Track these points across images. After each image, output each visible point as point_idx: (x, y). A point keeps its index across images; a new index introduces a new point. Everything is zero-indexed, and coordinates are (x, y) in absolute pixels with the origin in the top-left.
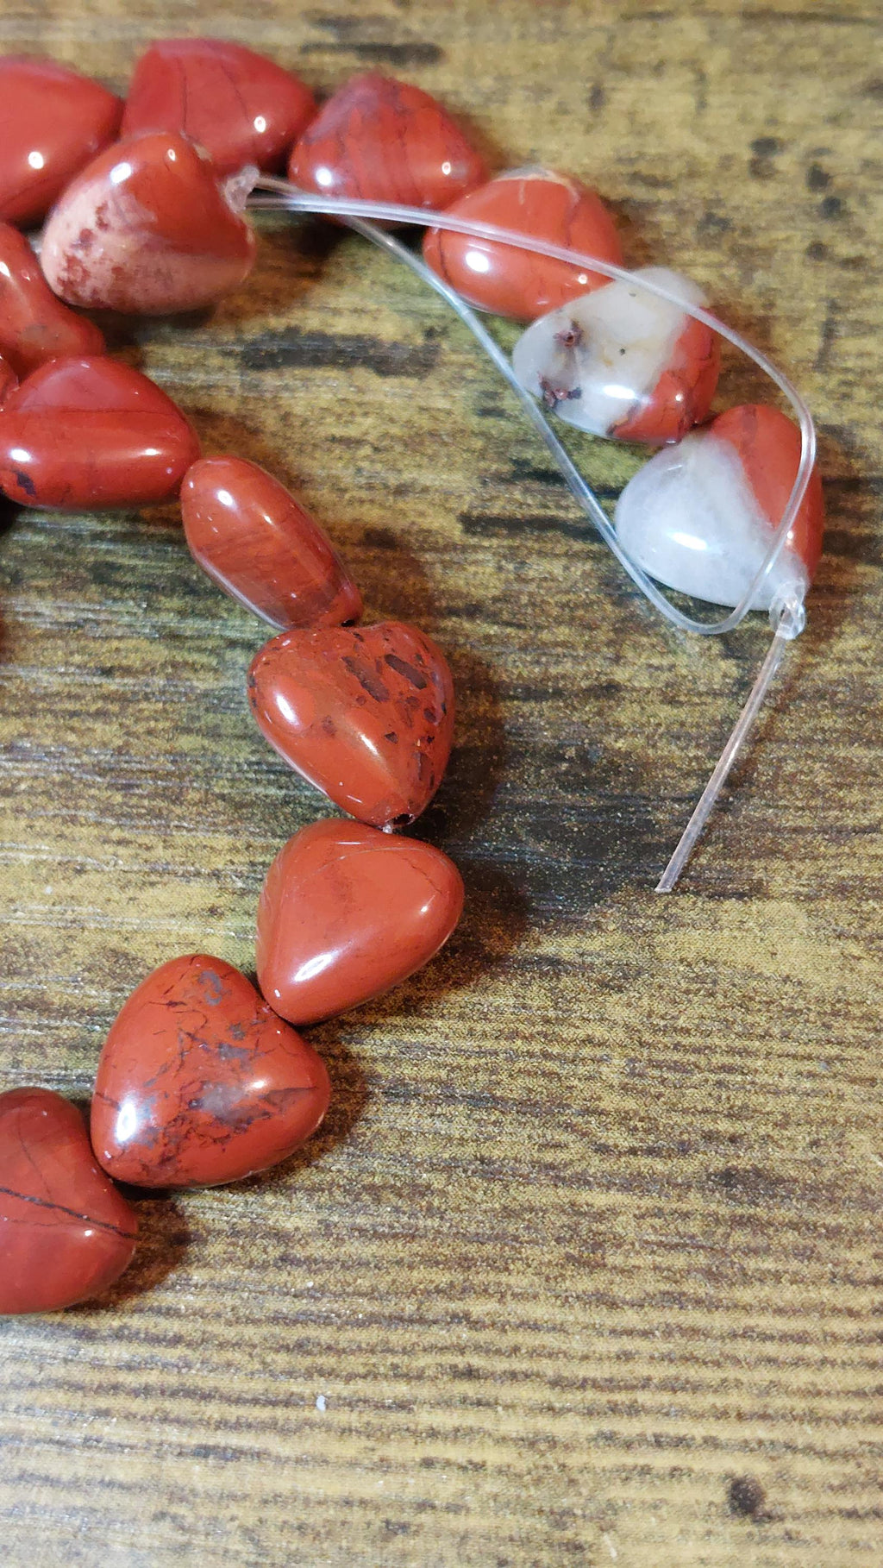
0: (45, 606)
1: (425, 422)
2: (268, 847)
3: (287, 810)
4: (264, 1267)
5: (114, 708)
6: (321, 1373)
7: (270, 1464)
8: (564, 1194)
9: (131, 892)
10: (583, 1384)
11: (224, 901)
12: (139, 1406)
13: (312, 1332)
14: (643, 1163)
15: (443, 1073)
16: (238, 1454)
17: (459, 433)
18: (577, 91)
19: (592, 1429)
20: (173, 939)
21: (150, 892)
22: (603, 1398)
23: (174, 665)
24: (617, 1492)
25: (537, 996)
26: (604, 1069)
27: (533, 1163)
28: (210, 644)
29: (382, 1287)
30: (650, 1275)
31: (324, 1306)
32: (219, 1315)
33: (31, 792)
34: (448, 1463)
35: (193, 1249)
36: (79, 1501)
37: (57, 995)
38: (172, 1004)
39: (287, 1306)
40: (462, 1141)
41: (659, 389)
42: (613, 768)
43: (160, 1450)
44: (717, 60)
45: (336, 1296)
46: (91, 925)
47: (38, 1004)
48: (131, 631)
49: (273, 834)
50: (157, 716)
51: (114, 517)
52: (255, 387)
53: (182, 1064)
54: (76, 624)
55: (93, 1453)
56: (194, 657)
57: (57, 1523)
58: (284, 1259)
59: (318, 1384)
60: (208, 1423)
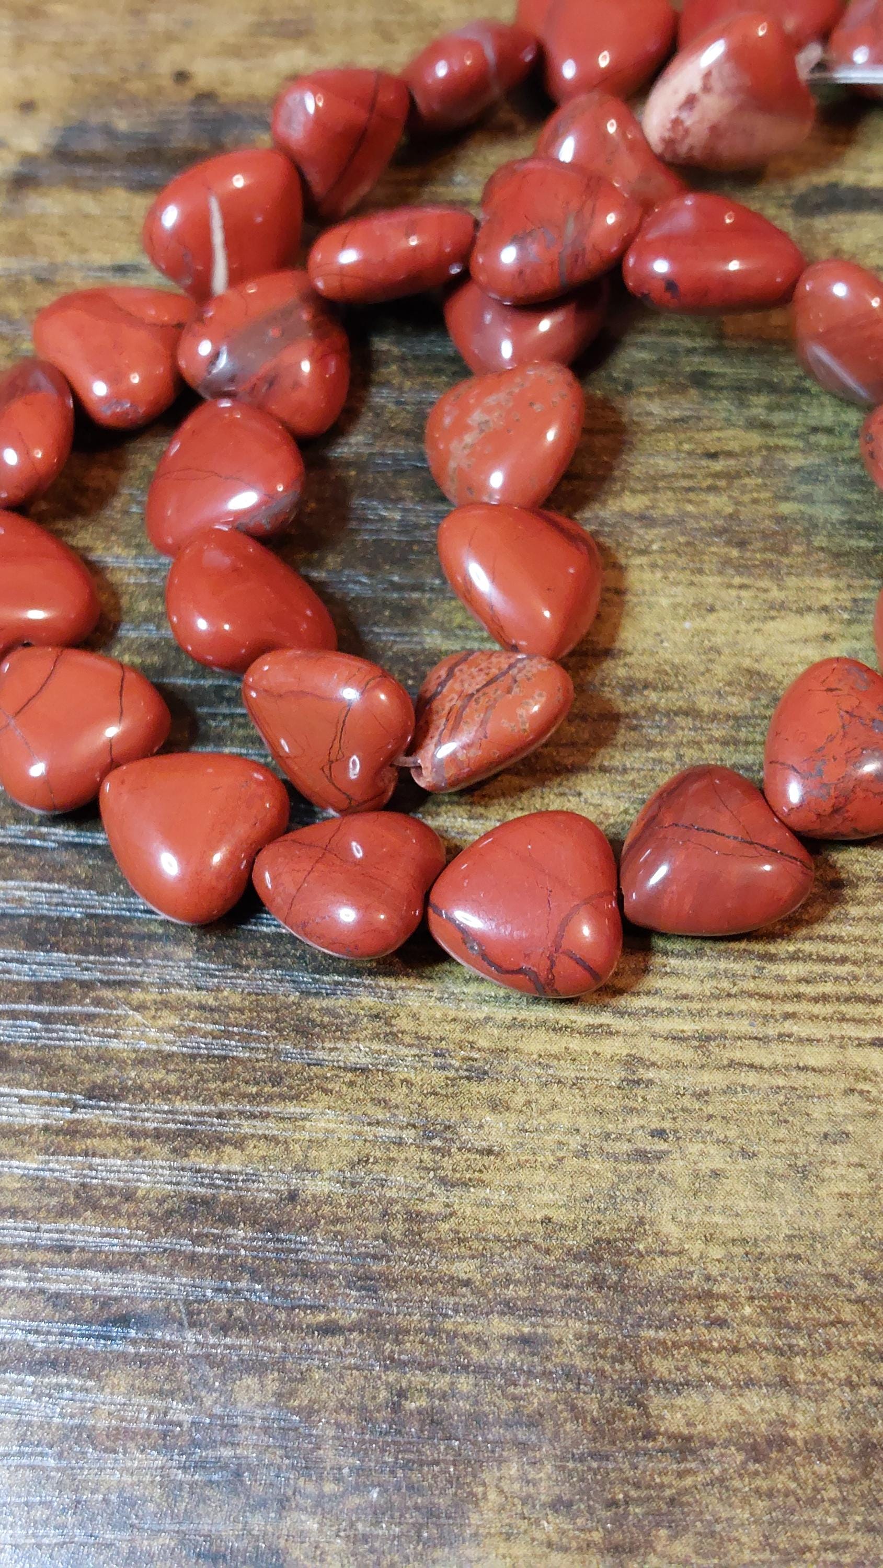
0: (655, 407)
2: (866, 589)
5: (722, 483)
9: (755, 625)
11: (833, 629)
12: (818, 1009)
20: (796, 659)
21: (771, 625)
23: (768, 448)
28: (796, 430)
32: (875, 941)
33: (662, 550)
35: (847, 892)
36: (780, 1081)
37: (705, 704)
38: (831, 690)
43: (842, 1042)
46: (727, 651)
47: (692, 712)
48: (729, 423)
49: (870, 576)
50: (758, 489)
51: (703, 335)
52: (809, 229)
53: (845, 735)
54: (682, 420)
55: (788, 1046)
56: (784, 441)
57: (766, 1098)
60: (878, 1021)
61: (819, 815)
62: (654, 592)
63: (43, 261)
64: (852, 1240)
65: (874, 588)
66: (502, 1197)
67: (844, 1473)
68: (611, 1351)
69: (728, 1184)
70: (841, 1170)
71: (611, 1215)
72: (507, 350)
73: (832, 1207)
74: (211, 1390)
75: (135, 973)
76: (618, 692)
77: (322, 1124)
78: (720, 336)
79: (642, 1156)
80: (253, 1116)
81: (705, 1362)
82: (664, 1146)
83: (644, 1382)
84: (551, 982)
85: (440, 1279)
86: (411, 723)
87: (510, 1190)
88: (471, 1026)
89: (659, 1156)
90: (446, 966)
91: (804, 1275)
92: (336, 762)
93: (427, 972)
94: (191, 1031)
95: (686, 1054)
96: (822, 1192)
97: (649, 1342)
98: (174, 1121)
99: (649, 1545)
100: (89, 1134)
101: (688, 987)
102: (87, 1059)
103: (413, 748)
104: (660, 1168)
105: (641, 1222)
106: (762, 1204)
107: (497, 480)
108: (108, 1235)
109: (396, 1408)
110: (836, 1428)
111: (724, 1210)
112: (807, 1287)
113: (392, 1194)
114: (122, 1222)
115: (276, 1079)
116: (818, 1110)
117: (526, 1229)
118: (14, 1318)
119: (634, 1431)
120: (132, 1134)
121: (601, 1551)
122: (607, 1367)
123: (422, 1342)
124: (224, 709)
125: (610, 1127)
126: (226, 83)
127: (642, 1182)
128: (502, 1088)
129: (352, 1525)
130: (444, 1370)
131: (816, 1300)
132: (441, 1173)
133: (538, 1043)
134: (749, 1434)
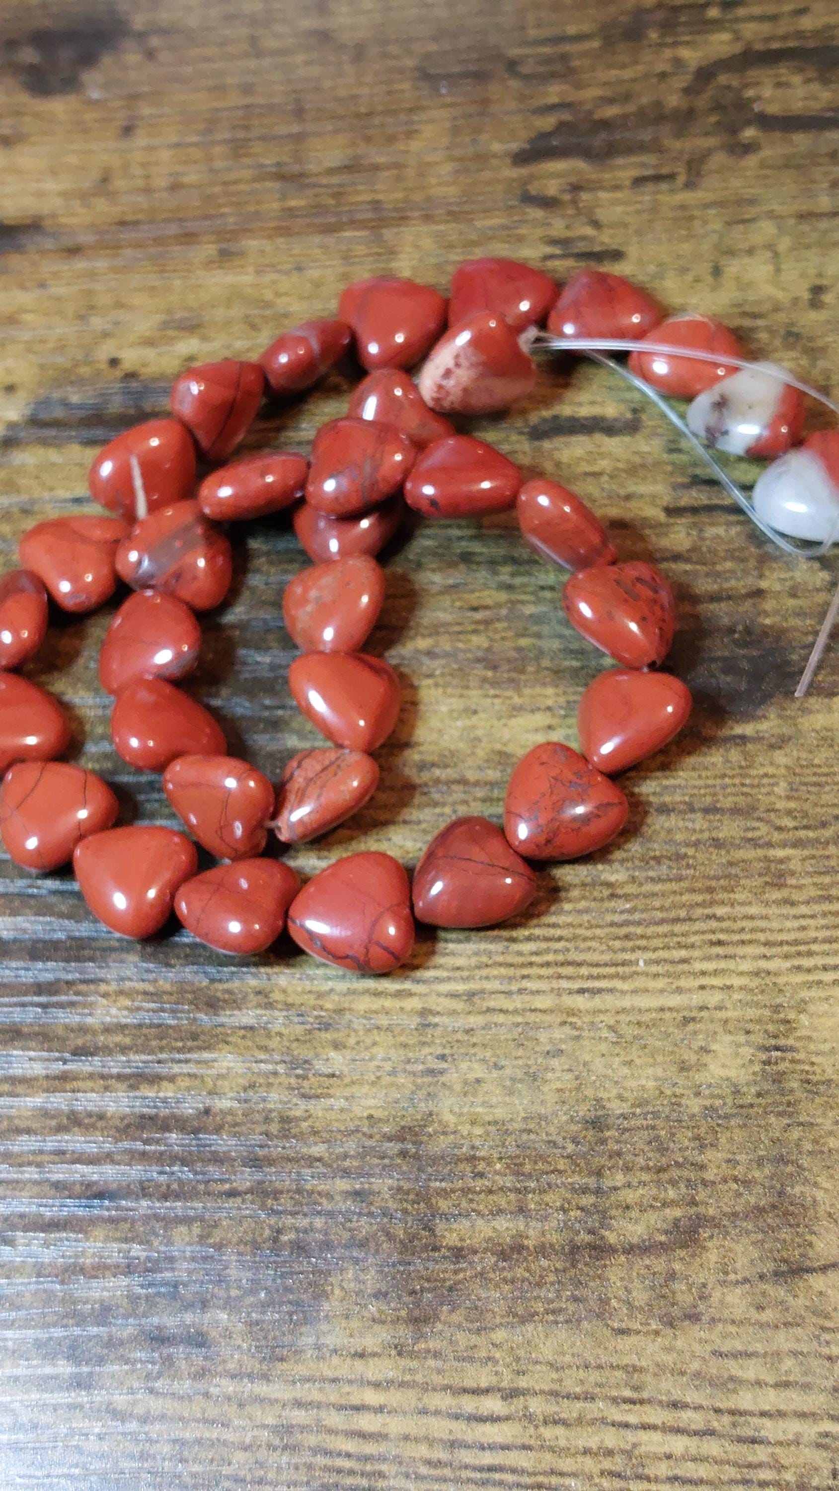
0: (437, 578)
1: (637, 460)
2: (575, 694)
3: (584, 672)
4: (602, 900)
5: (481, 627)
6: (639, 948)
7: (618, 995)
8: (760, 852)
9: (503, 721)
10: (781, 943)
11: (554, 722)
12: (544, 971)
13: (632, 929)
14: (802, 834)
15: (687, 799)
16: (600, 991)
17: (658, 464)
18: (704, 269)
19: (788, 964)
21: (513, 722)
22: (793, 949)
23: (513, 603)
24: (805, 994)
25: (735, 755)
26: (776, 789)
27: (742, 839)
28: (531, 589)
29: (667, 905)
30: (811, 888)
31: (637, 916)
32: (581, 925)
33: (442, 674)
34: (713, 987)
35: (563, 894)
36: (519, 1019)
37: (471, 776)
38: (543, 764)
39: (617, 918)
40: (701, 831)
41: (773, 425)
42: (765, 634)
43: (559, 992)
44: (784, 244)
45: (643, 911)
46: (485, 740)
47: (462, 781)
48: (485, 586)
49: (578, 685)
50: (505, 630)
51: (468, 527)
52: (539, 450)
53: (552, 793)
54: (455, 586)
55: (524, 996)
56: (523, 597)
57: (510, 1030)
58: (613, 896)
59: (639, 954)
60: (582, 977)
61: (537, 846)
62: (438, 702)
63: (25, 497)
64: (564, 1118)
65: (580, 693)
66: (342, 1103)
67: (559, 1265)
68: (412, 1197)
69: (486, 1087)
70: (558, 1074)
71: (411, 1111)
72: (334, 545)
73: (552, 1098)
74: (157, 1235)
75: (101, 973)
76: (414, 770)
77: (225, 1064)
78: (480, 527)
79: (431, 1072)
80: (180, 1061)
81: (471, 1201)
83: (433, 1216)
84: (367, 963)
85: (302, 1158)
86: (272, 799)
87: (347, 1099)
88: (320, 995)
89: (442, 1072)
90: (304, 957)
91: (534, 1142)
92: (225, 827)
93: (291, 962)
94: (138, 1009)
95: (459, 1005)
97: (436, 1190)
98: (130, 1067)
99: (437, 1317)
100: (75, 1078)
101: (460, 962)
102: (72, 1030)
103: (275, 815)
104: (442, 1079)
105: (431, 1114)
106: (507, 1099)
107: (328, 634)
108: (90, 1142)
109: (275, 1240)
110: (554, 1238)
111: (484, 1104)
112: (535, 1149)
113: (271, 1106)
114: (98, 1133)
115: (194, 1037)
116: (543, 1036)
117: (357, 1123)
118: (31, 1197)
119: (426, 1246)
120: (103, 1077)
121: (405, 1322)
122: (409, 1207)
123: (291, 1198)
124: (155, 796)
125: (411, 1055)
126: (144, 365)
127: (431, 1089)
128: (341, 1034)
129: (249, 1314)
130: (305, 1215)
131: (542, 1158)
132: (302, 1091)
133: (363, 1004)
134: (500, 1244)
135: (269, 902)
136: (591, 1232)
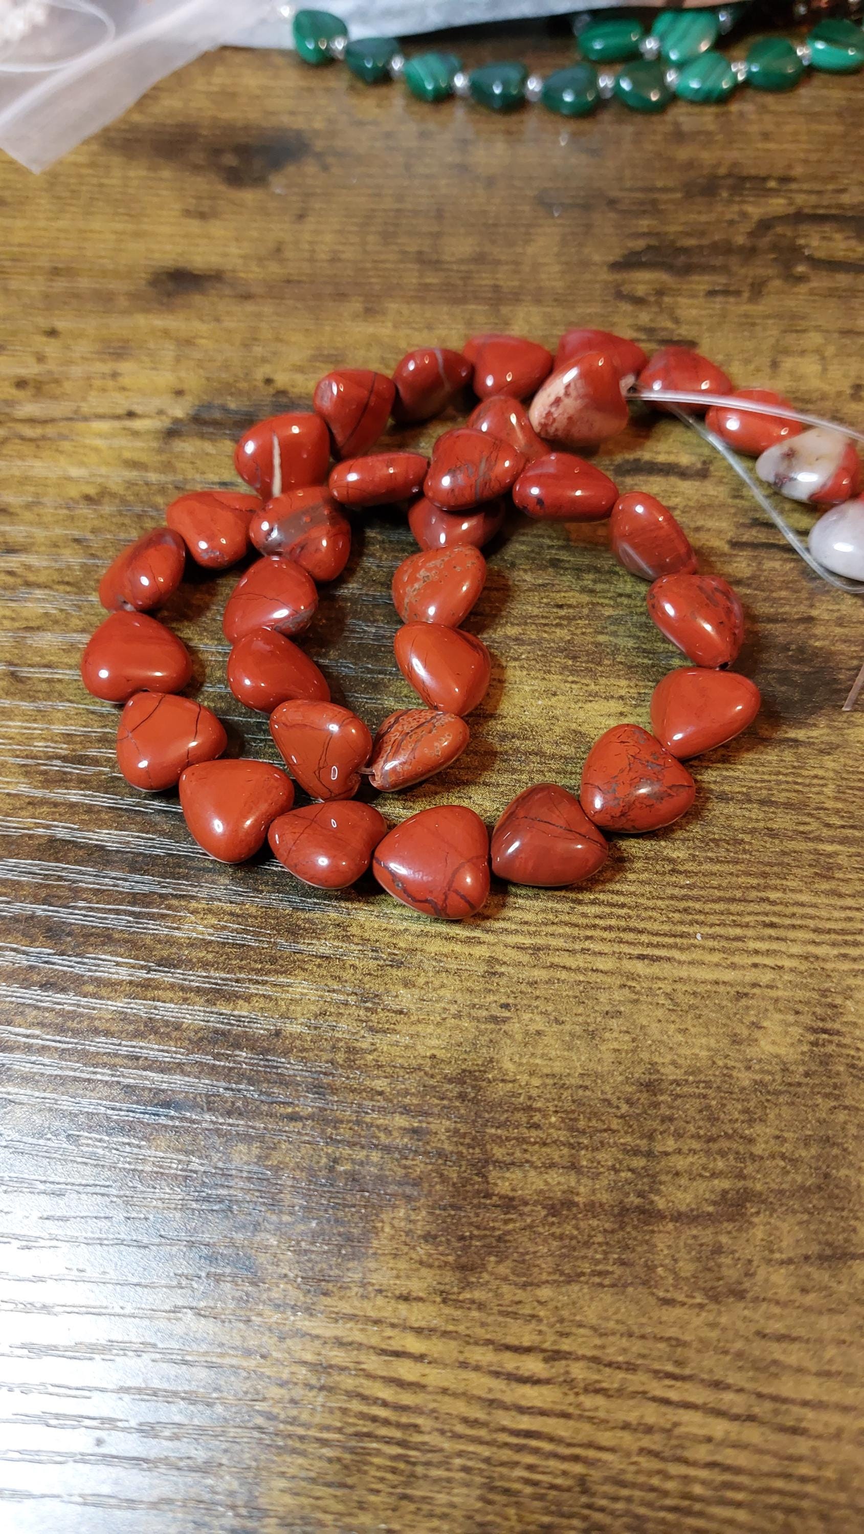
0: (528, 577)
1: (705, 501)
2: (646, 687)
3: (654, 669)
4: (664, 874)
5: (565, 622)
6: (697, 922)
7: (676, 964)
8: (811, 845)
9: (580, 705)
10: (829, 931)
11: (626, 709)
12: (606, 935)
13: (690, 904)
14: (849, 832)
15: (744, 790)
16: (659, 959)
17: (722, 505)
18: (765, 361)
19: (835, 952)
20: (602, 725)
21: (589, 705)
22: (840, 938)
23: (593, 604)
24: (851, 981)
25: (788, 755)
26: (825, 789)
27: (794, 831)
28: (609, 595)
29: (724, 885)
30: (857, 883)
31: (695, 892)
32: (643, 895)
33: (528, 659)
34: (765, 966)
35: (627, 865)
36: (581, 978)
37: (548, 749)
38: (623, 742)
39: (676, 892)
40: (757, 820)
41: (838, 476)
42: (816, 655)
43: (620, 956)
44: (830, 350)
45: (701, 888)
46: (562, 719)
47: (539, 753)
48: (571, 588)
49: (649, 680)
50: (585, 626)
51: (559, 539)
52: (623, 483)
53: (630, 770)
54: (543, 585)
55: (586, 956)
56: (602, 601)
57: (572, 988)
58: (673, 871)
59: (697, 928)
60: (642, 944)
61: (612, 817)
62: (521, 683)
63: (180, 477)
64: (620, 1079)
65: (651, 687)
66: (407, 1040)
67: (607, 1226)
68: (468, 1140)
69: (546, 1040)
70: (615, 1035)
71: (473, 1055)
72: (443, 538)
73: (609, 1057)
74: (218, 1151)
75: (193, 891)
76: (497, 739)
77: (299, 990)
78: (568, 539)
79: (494, 1019)
80: (257, 982)
81: (526, 1151)
82: (508, 1014)
83: (487, 1161)
84: (444, 909)
85: (365, 1090)
86: (370, 748)
87: (412, 1036)
88: (395, 934)
89: (505, 1020)
90: (383, 897)
91: (589, 1099)
92: (322, 769)
93: (371, 899)
94: (224, 928)
95: (525, 958)
96: (603, 1048)
97: (491, 1136)
98: (209, 983)
99: (483, 1266)
100: (157, 988)
101: (529, 917)
102: (160, 942)
103: (371, 763)
104: (505, 1027)
105: (491, 1061)
106: (566, 1053)
107: (432, 611)
108: (162, 1051)
109: (331, 1169)
110: (604, 1197)
111: (542, 1056)
112: (591, 1106)
113: (339, 1035)
114: (172, 1043)
115: (273, 960)
116: (603, 997)
117: (420, 1061)
118: (100, 1099)
119: (478, 1192)
120: (183, 989)
121: (453, 1269)
122: (464, 1151)
123: (350, 1129)
124: (261, 736)
125: (476, 1001)
126: (294, 386)
127: (493, 1036)
128: (411, 973)
129: (298, 1242)
130: (363, 1147)
131: (595, 1115)
132: (370, 1024)
133: (435, 946)
134: (550, 1198)
135: (357, 841)
136: (641, 1195)
